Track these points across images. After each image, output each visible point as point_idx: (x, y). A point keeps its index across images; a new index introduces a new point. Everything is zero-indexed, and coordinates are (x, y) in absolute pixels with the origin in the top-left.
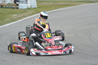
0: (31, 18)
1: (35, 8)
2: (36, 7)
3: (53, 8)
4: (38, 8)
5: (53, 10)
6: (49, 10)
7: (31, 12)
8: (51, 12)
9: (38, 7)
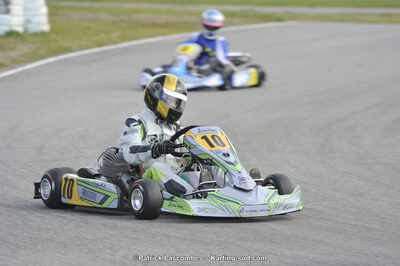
0: (28, 74)
1: (43, 33)
2: (46, 28)
3: (115, 35)
4: (54, 36)
5: (115, 43)
6: (100, 45)
7: (25, 48)
8: (106, 51)
9: (53, 30)
